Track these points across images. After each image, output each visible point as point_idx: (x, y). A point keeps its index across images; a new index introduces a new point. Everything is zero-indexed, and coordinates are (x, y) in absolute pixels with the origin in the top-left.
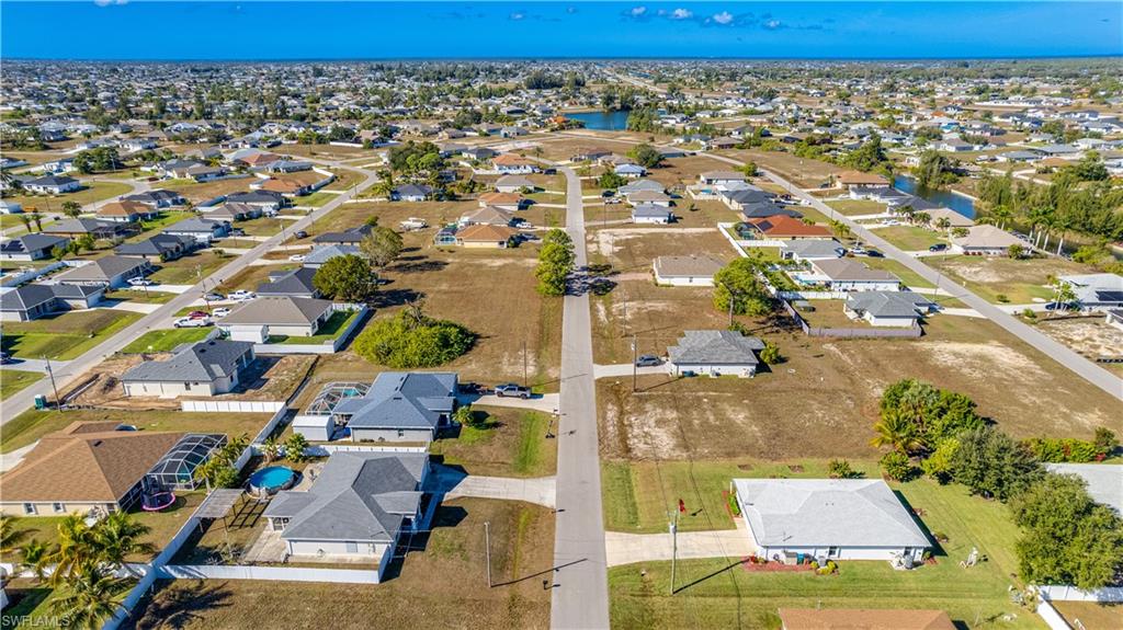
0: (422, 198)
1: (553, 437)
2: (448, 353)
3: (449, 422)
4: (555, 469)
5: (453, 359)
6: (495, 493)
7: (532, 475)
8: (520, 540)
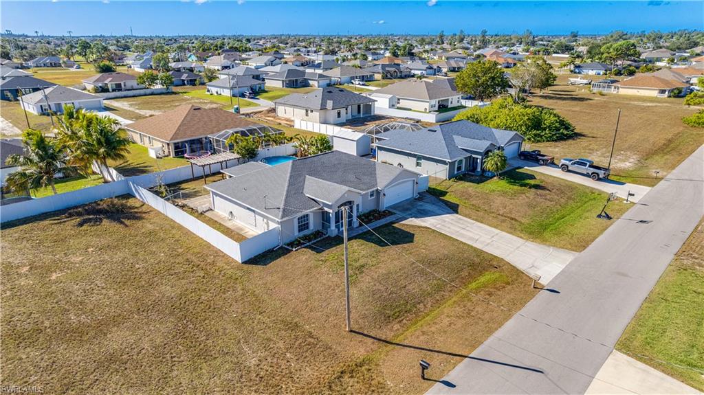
0: (602, 72)
1: (609, 217)
2: (535, 135)
3: (479, 170)
4: (585, 247)
5: (539, 141)
6: (471, 239)
7: (544, 241)
8: (455, 299)
